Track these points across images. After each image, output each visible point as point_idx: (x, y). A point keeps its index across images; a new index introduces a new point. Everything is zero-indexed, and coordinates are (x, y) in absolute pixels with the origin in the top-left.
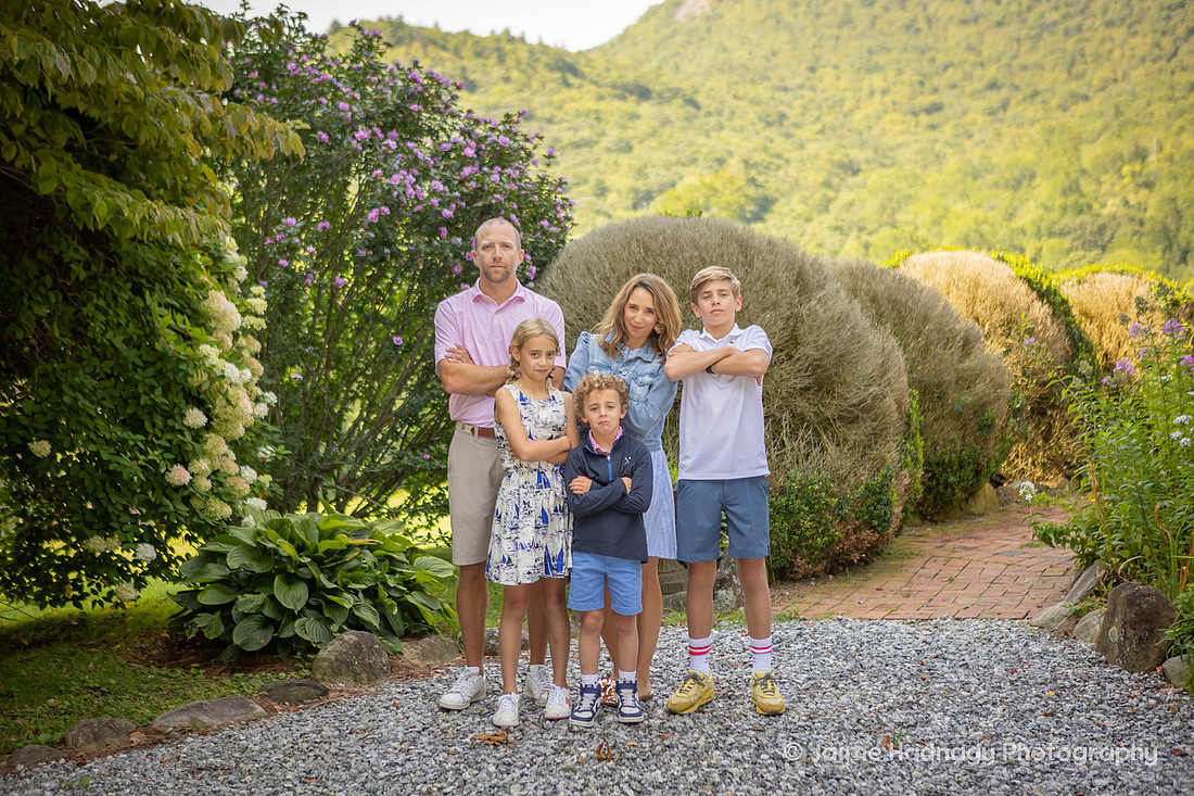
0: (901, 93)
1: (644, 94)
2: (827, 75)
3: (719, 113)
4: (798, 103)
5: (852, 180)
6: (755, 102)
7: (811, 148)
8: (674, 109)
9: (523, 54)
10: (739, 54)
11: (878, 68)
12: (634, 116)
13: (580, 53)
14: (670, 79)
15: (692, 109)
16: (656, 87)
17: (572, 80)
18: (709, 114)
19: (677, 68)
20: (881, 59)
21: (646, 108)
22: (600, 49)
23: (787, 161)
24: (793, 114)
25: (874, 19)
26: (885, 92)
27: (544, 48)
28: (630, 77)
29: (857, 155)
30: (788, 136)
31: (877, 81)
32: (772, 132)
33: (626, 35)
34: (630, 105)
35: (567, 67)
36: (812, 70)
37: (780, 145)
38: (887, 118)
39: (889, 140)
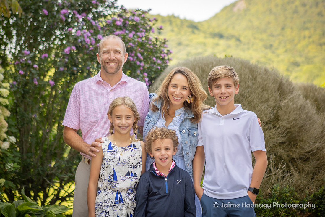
0: (316, 37)
1: (221, 36)
2: (288, 31)
3: (248, 43)
4: (277, 42)
5: (297, 69)
6: (262, 40)
7: (282, 57)
8: (232, 42)
9: (178, 22)
10: (256, 23)
11: (307, 29)
12: (217, 45)
13: (199, 23)
14: (231, 31)
15: (238, 43)
16: (226, 34)
17: (196, 31)
18: (244, 44)
19: (233, 28)
20: (308, 25)
21: (222, 42)
22: (207, 21)
23: (273, 62)
24: (276, 44)
25: (306, 12)
26: (310, 37)
27: (186, 20)
28: (217, 31)
29: (299, 59)
30: (273, 52)
31: (307, 33)
32: (268, 51)
33: (216, 16)
34: (216, 40)
35: (194, 27)
36: (283, 29)
37: (270, 55)
38: (310, 47)
39: (311, 55)
